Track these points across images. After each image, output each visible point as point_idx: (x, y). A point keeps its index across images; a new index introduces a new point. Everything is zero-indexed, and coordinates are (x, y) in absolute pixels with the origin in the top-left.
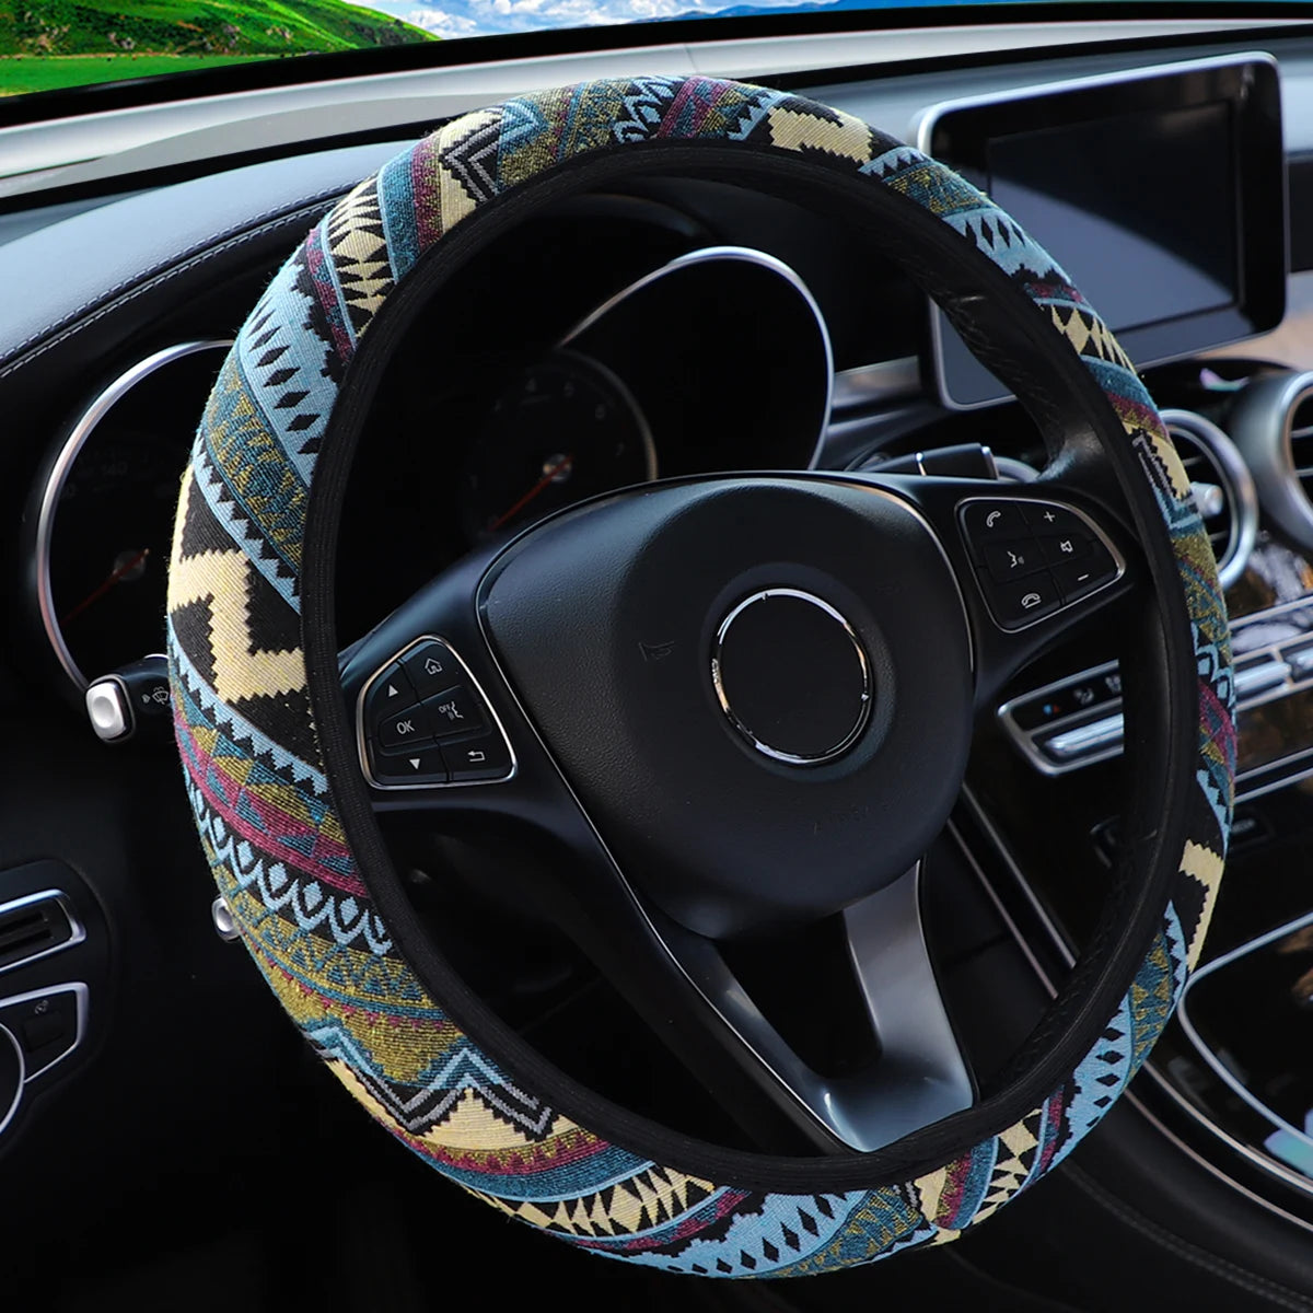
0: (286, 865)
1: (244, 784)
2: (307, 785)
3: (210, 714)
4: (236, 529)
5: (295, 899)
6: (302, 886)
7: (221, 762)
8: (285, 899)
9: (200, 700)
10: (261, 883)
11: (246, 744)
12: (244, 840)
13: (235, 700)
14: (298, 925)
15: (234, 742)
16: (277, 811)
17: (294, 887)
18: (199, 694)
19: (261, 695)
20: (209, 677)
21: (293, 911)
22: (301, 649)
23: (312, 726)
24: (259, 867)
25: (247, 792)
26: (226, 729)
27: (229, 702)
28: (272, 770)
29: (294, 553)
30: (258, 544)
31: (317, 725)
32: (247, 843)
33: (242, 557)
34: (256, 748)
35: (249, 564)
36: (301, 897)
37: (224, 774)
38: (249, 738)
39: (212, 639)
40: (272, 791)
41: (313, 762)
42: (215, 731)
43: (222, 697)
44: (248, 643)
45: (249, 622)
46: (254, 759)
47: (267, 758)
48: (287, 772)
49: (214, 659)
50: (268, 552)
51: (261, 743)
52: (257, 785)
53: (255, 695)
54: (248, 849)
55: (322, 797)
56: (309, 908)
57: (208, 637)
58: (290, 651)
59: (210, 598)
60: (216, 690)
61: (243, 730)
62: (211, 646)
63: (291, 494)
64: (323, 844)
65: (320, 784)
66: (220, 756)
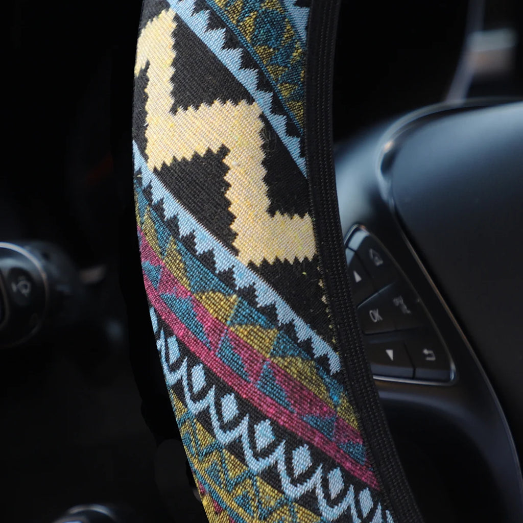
0: (312, 448)
1: (268, 356)
2: (323, 361)
3: (227, 277)
4: (248, 79)
5: (319, 486)
6: (326, 471)
7: (242, 332)
8: (308, 485)
9: (214, 263)
10: (282, 467)
11: (270, 312)
12: (264, 418)
13: (258, 263)
14: (321, 515)
15: (257, 310)
16: (302, 388)
17: (319, 473)
18: (213, 256)
19: (282, 260)
20: (227, 237)
21: (316, 499)
22: (310, 215)
23: (324, 299)
24: (280, 451)
25: (272, 365)
26: (249, 294)
27: (251, 265)
28: (296, 342)
29: (298, 112)
30: (267, 97)
31: (329, 298)
32: (268, 422)
33: (256, 109)
34: (280, 317)
35: (263, 117)
36: (325, 483)
37: (246, 345)
38: (274, 305)
39: (229, 195)
40: (298, 366)
41: (327, 338)
42: (234, 296)
43: (243, 260)
44: (266, 202)
45: (267, 179)
46: (279, 329)
47: (289, 328)
48: (307, 346)
49: (232, 218)
50: (277, 107)
51: (285, 313)
52: (283, 357)
53: (277, 260)
54: (270, 429)
55: (336, 376)
56: (333, 496)
57: (224, 193)
58: (302, 216)
59: (224, 151)
60: (236, 252)
61: (266, 295)
62: (229, 203)
63: (291, 48)
64: (342, 428)
65: (335, 364)
66: (240, 325)
